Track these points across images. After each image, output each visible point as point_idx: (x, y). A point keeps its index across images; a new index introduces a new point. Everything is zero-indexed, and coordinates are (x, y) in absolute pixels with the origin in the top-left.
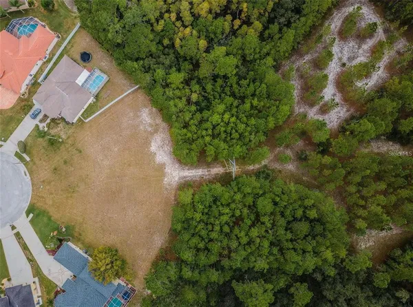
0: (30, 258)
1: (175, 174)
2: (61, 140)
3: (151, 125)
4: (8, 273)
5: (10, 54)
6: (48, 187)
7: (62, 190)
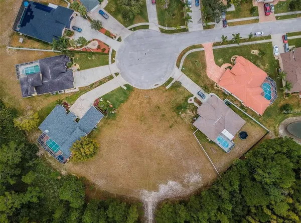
0: (93, 86)
1: (150, 199)
2: (180, 113)
3: (188, 182)
4: (83, 69)
5: (249, 82)
6: (145, 101)
7: (142, 112)
